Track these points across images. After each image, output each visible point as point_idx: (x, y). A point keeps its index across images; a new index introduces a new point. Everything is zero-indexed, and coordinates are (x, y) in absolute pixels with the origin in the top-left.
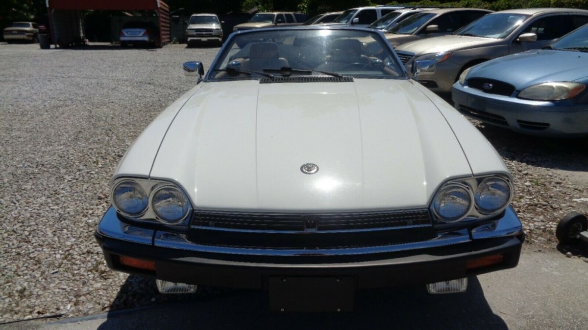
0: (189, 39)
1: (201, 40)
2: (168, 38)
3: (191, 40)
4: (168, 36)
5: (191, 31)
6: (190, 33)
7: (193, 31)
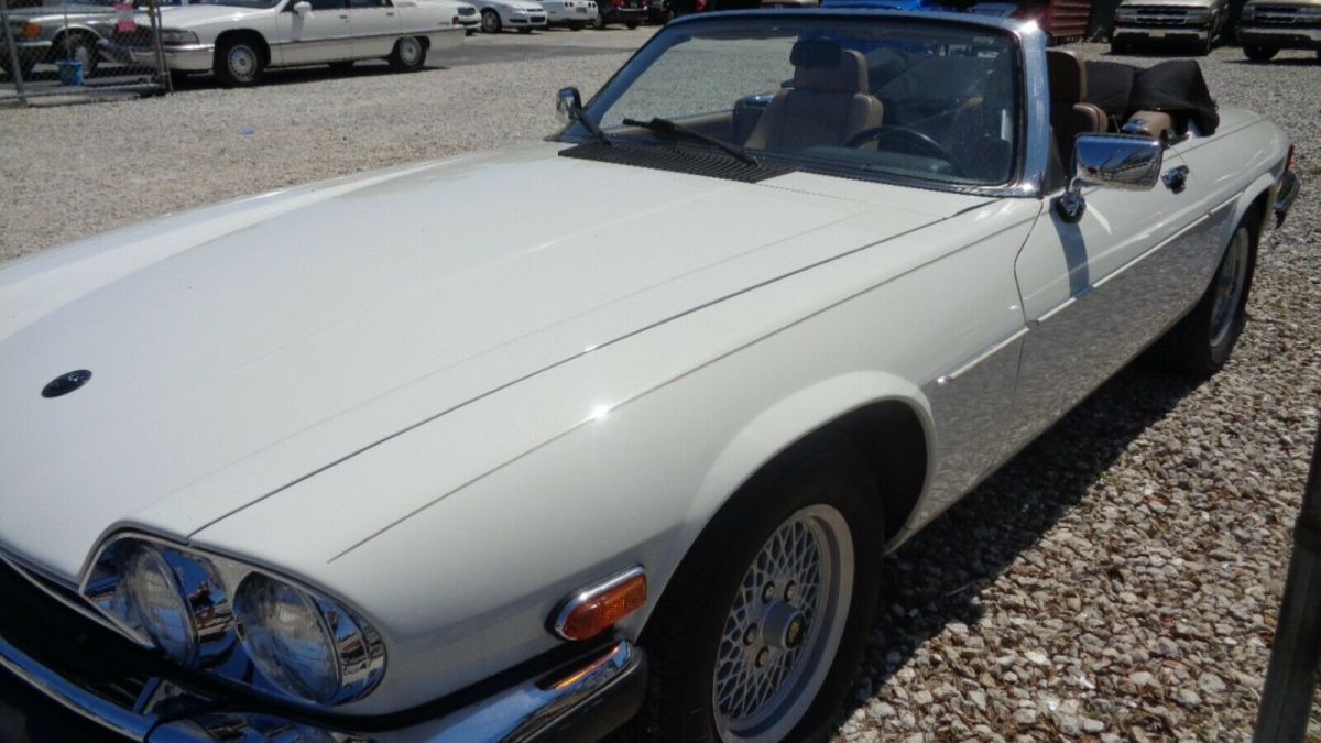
0: (1118, 31)
1: (1148, 34)
2: (1084, 27)
3: (1121, 35)
4: (1084, 23)
5: (1128, 11)
6: (1123, 16)
7: (1132, 10)
